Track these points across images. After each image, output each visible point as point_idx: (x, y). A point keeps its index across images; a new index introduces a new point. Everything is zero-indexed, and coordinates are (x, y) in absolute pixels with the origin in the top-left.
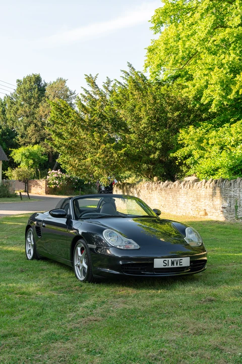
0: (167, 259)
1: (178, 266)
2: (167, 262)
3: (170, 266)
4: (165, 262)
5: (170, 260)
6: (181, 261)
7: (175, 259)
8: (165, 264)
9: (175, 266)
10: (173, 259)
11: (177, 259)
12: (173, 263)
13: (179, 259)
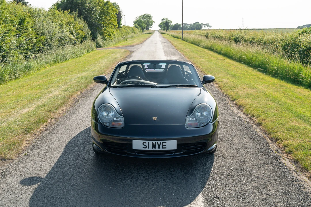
0: (147, 142)
1: (161, 149)
2: (147, 144)
3: (151, 148)
4: (144, 144)
5: (150, 142)
6: (164, 144)
7: (156, 142)
8: (145, 147)
9: (157, 148)
10: (154, 142)
11: (159, 142)
12: (154, 146)
13: (162, 142)
